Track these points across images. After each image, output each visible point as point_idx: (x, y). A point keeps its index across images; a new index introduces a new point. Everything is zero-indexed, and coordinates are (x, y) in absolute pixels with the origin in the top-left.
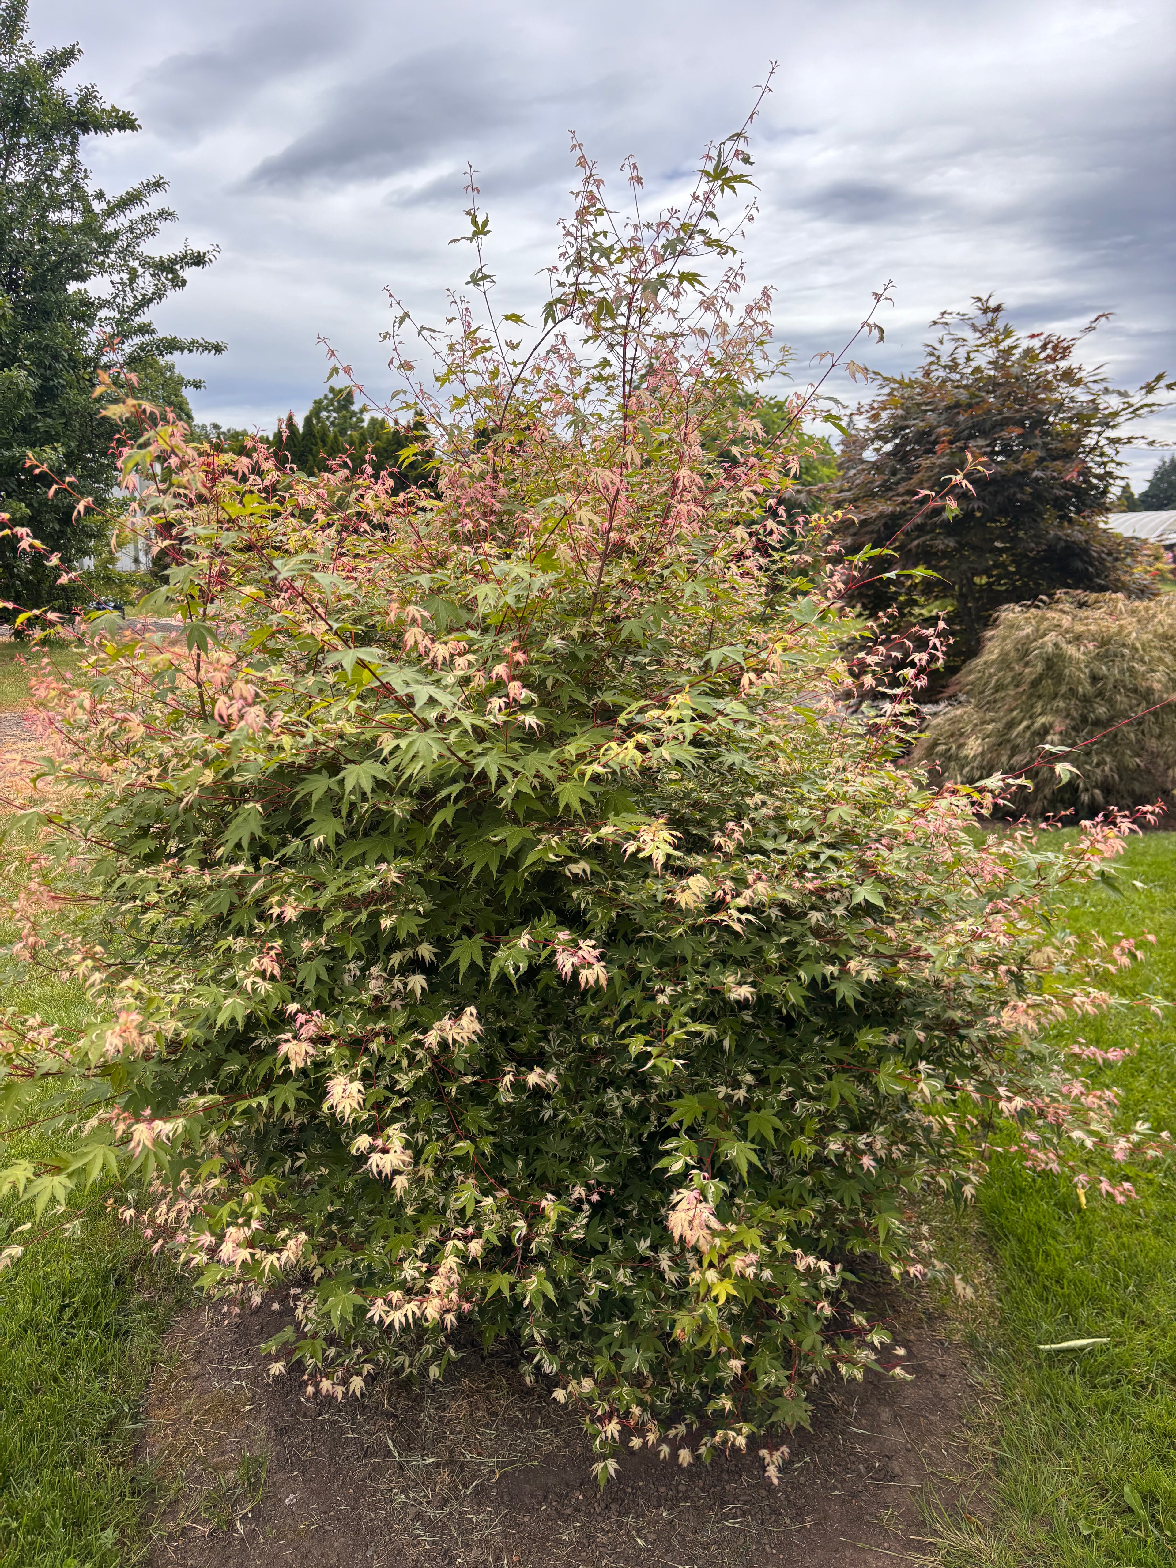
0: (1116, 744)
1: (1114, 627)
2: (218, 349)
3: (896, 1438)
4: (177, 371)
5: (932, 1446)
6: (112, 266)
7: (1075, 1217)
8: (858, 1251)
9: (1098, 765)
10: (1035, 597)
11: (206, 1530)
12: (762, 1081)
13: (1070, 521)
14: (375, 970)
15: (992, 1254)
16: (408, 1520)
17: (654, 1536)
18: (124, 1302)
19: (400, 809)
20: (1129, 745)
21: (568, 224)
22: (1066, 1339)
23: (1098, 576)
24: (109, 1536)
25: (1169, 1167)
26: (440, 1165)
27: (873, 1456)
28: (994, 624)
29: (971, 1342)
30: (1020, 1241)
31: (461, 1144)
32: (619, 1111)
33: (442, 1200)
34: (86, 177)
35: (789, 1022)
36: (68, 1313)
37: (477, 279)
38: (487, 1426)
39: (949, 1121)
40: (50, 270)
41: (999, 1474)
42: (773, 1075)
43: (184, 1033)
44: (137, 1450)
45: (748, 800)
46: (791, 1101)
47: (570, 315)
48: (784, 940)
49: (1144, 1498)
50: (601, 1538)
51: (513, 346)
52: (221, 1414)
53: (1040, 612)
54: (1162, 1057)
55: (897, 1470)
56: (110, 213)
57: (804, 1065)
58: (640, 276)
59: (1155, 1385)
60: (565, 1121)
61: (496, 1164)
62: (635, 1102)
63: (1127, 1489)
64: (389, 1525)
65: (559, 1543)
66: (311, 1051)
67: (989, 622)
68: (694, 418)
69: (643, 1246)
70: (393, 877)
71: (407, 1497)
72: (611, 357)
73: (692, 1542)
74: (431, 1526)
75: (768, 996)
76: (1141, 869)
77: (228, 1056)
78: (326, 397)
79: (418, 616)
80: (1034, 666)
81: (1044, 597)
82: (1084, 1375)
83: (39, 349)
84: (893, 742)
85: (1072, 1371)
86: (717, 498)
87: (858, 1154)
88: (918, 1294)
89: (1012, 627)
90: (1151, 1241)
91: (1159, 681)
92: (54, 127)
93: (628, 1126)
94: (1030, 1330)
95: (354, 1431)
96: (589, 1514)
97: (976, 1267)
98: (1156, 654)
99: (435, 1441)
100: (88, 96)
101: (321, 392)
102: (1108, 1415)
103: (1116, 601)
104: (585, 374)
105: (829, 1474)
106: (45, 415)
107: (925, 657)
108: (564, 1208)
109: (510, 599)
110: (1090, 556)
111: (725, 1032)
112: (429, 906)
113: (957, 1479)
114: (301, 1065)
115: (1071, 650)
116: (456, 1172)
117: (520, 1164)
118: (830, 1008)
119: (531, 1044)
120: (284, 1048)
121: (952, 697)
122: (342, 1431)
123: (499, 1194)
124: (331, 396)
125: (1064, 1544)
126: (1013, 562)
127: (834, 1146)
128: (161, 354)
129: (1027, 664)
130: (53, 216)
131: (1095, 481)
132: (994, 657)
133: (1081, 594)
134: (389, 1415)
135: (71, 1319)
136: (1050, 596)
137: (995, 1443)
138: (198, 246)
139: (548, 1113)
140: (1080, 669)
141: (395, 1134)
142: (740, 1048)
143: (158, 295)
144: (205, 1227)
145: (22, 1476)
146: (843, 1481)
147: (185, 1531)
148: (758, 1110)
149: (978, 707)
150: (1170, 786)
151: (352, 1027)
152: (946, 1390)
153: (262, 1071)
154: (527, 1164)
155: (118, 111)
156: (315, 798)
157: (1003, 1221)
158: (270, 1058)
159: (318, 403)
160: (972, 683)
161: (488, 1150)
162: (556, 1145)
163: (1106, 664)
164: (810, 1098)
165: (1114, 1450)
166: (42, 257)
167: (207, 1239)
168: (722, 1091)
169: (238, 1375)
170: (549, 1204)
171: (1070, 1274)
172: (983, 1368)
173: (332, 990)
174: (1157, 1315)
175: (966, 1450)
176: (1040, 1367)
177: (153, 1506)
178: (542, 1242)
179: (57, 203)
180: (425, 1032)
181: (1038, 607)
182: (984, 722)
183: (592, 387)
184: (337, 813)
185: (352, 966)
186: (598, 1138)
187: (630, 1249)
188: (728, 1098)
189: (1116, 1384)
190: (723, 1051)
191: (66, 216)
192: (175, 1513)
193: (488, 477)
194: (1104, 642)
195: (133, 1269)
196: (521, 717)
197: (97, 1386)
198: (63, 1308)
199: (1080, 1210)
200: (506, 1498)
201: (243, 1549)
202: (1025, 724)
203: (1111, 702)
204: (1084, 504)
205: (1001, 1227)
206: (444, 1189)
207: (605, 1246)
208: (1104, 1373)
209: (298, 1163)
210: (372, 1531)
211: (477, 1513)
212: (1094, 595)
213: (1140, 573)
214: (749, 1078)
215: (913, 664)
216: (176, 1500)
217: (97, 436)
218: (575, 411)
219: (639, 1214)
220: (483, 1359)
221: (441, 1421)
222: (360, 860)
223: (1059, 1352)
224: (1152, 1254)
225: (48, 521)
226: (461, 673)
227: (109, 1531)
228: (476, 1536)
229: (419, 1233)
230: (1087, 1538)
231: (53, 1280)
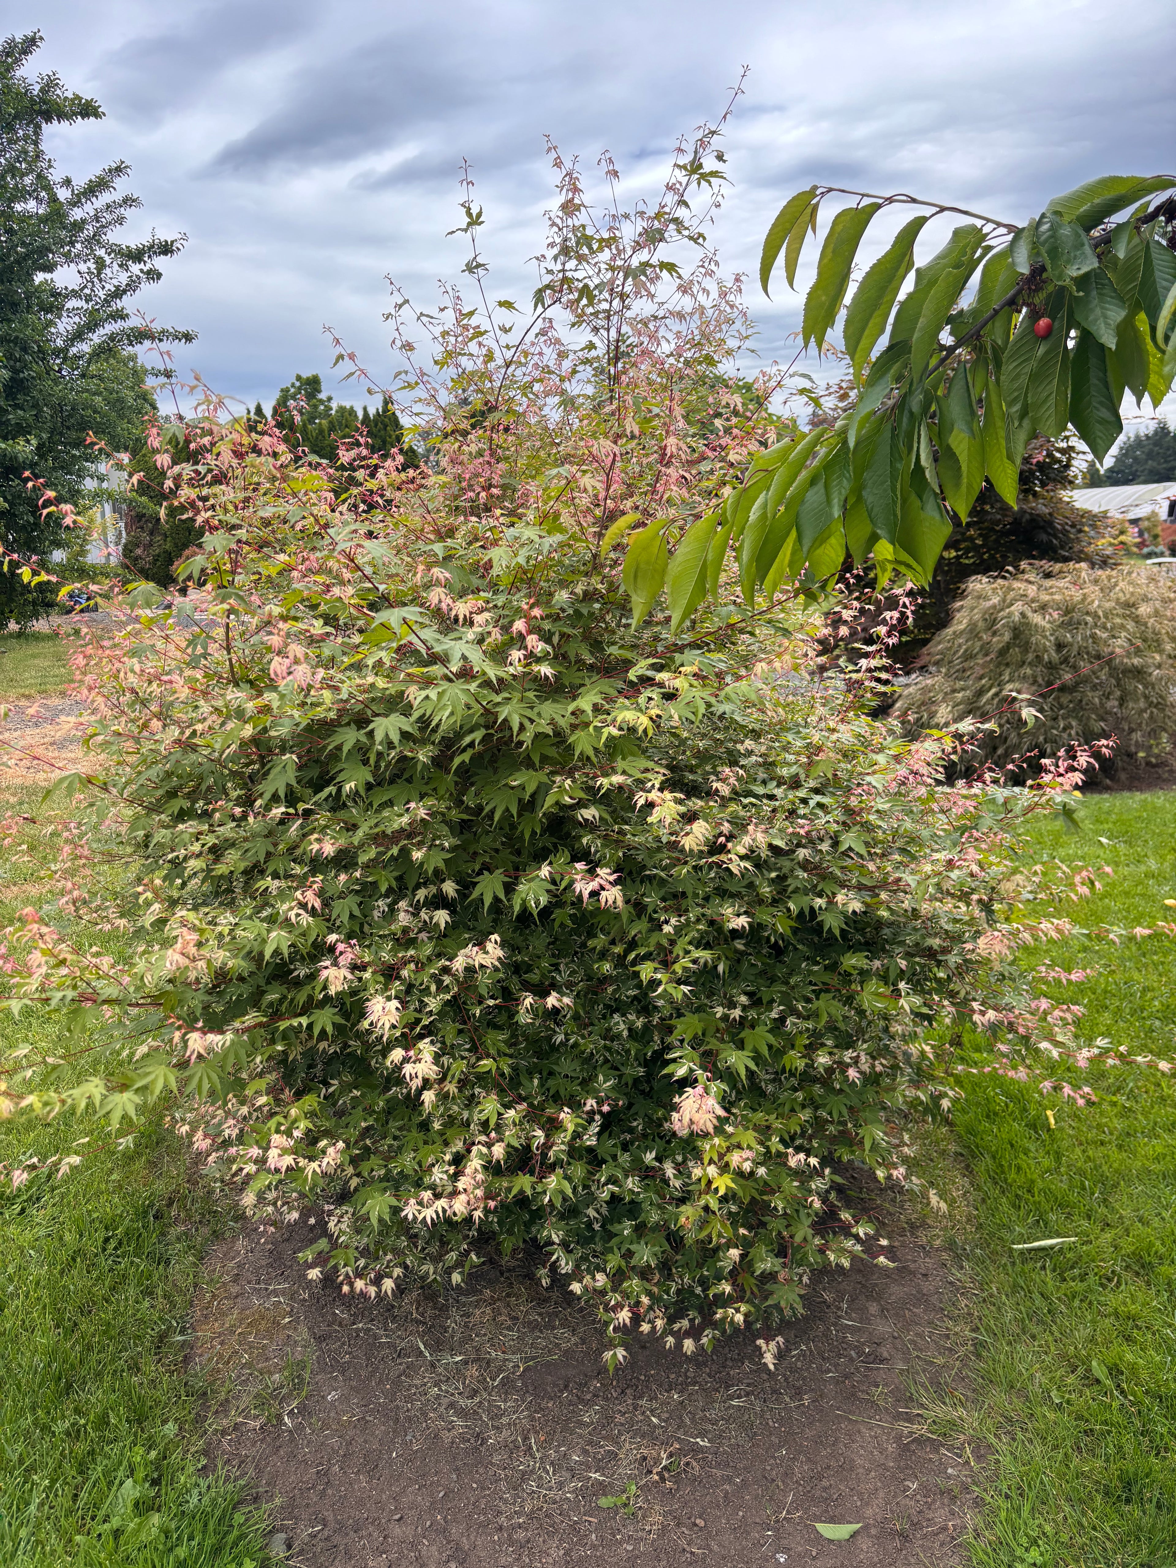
0: (1082, 708)
1: (1078, 596)
2: (188, 337)
3: (883, 1328)
4: (140, 361)
5: (917, 1335)
6: (78, 256)
7: (1045, 1136)
8: (845, 1158)
9: (1064, 729)
10: (1002, 569)
11: (257, 1424)
12: (756, 1001)
13: (1035, 494)
14: (403, 904)
15: (968, 1171)
16: (442, 1409)
17: (666, 1415)
18: (163, 1234)
19: (423, 756)
20: (1094, 710)
21: (552, 215)
22: (1038, 1239)
23: (1062, 548)
24: (171, 1428)
25: (1131, 1090)
26: (463, 1084)
27: (863, 1344)
28: (962, 595)
29: (951, 1246)
30: (994, 1157)
31: (485, 1062)
32: (625, 1033)
33: (466, 1115)
34: (50, 166)
35: (778, 951)
36: (113, 1244)
37: (472, 267)
38: (509, 1329)
39: (927, 1049)
40: (17, 262)
41: (979, 1356)
42: (765, 993)
43: (230, 964)
44: (187, 1359)
45: (739, 746)
46: (782, 1020)
47: (559, 300)
48: (773, 875)
49: (1110, 1370)
50: (619, 1418)
51: (506, 330)
52: (262, 1327)
53: (1006, 583)
54: (1125, 996)
55: (886, 1355)
56: (76, 202)
57: (793, 988)
58: (619, 263)
59: (1120, 1277)
60: (576, 1045)
61: (515, 1081)
62: (639, 1024)
63: (1094, 1363)
64: (425, 1414)
65: (581, 1424)
66: (350, 976)
67: (958, 594)
68: (677, 395)
69: (649, 1157)
70: (422, 813)
71: (440, 1389)
72: (596, 340)
73: (701, 1419)
74: (463, 1413)
75: (759, 924)
76: (1106, 826)
77: (269, 987)
78: (293, 385)
79: (441, 576)
80: (1002, 635)
81: (1010, 568)
82: (1054, 1270)
83: (9, 341)
84: (868, 695)
85: (1043, 1268)
86: (705, 467)
87: (843, 1067)
88: (902, 1207)
89: (979, 597)
90: (1115, 1155)
91: (1122, 647)
92: (16, 117)
93: (633, 1048)
94: (1004, 1233)
95: (387, 1336)
96: (606, 1399)
97: (954, 1183)
98: (1118, 621)
99: (463, 1342)
100: (50, 84)
101: (288, 380)
102: (1076, 1303)
103: (1079, 570)
104: (571, 357)
105: (824, 1359)
106: (16, 406)
107: (896, 614)
108: (580, 1121)
109: (521, 560)
110: (1054, 528)
111: (719, 958)
112: (455, 841)
113: (940, 1361)
114: (340, 989)
115: (1037, 619)
116: (477, 1090)
117: (536, 1082)
118: (816, 939)
119: (543, 975)
120: (325, 973)
121: (923, 669)
122: (376, 1337)
123: (519, 1107)
124: (298, 384)
125: (1038, 1411)
126: (980, 535)
127: (823, 1060)
128: (131, 344)
129: (994, 634)
130: (18, 207)
131: (1058, 455)
132: (962, 627)
133: (1045, 564)
134: (418, 1322)
135: (115, 1249)
136: (1016, 567)
137: (975, 1330)
138: (165, 235)
139: (560, 1038)
140: (1045, 637)
141: (427, 1050)
142: (734, 973)
143: (132, 285)
144: (252, 1141)
145: (85, 1383)
146: (836, 1365)
147: (236, 1427)
148: (753, 1027)
149: (947, 675)
150: (1133, 749)
151: (385, 956)
152: (928, 1287)
153: (302, 998)
154: (542, 1084)
155: (80, 99)
156: (345, 749)
157: (978, 1141)
158: (309, 987)
159: (285, 391)
160: (941, 653)
161: (507, 1070)
162: (567, 1066)
163: (1070, 631)
164: (799, 1016)
165: (1082, 1333)
166: (9, 250)
167: (255, 1152)
168: (719, 1011)
169: (275, 1293)
170: (566, 1116)
171: (1040, 1184)
172: (962, 1268)
173: (362, 925)
174: (1121, 1217)
175: (947, 1337)
176: (1013, 1264)
177: (205, 1407)
178: (559, 1149)
179: (22, 194)
180: (450, 959)
181: (1004, 578)
182: (954, 691)
183: (579, 368)
184: (365, 762)
185: (380, 903)
186: (606, 1061)
187: (637, 1162)
188: (725, 1018)
189: (1083, 1277)
190: (718, 976)
191: (31, 205)
192: (226, 1413)
193: (487, 453)
194: (1068, 611)
195: (170, 1205)
196: (536, 668)
197: (146, 1304)
198: (107, 1240)
199: (1049, 1129)
200: (530, 1388)
201: (292, 1440)
202: (993, 691)
203: (1075, 667)
204: (1048, 478)
205: (977, 1147)
206: (467, 1106)
207: (614, 1157)
208: (1072, 1268)
209: (331, 1090)
210: (409, 1419)
211: (505, 1401)
212: (1058, 566)
213: (1103, 544)
214: (743, 999)
215: (884, 622)
216: (227, 1400)
217: (68, 428)
218: (563, 392)
219: (644, 1129)
220: (502, 1274)
221: (466, 1326)
222: (390, 803)
223: (1030, 1250)
224: (1115, 1165)
225: (22, 513)
226: (480, 629)
227: (170, 1424)
228: (505, 1420)
229: (446, 1144)
230: (1059, 1406)
231: (95, 1215)
